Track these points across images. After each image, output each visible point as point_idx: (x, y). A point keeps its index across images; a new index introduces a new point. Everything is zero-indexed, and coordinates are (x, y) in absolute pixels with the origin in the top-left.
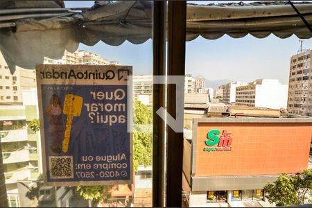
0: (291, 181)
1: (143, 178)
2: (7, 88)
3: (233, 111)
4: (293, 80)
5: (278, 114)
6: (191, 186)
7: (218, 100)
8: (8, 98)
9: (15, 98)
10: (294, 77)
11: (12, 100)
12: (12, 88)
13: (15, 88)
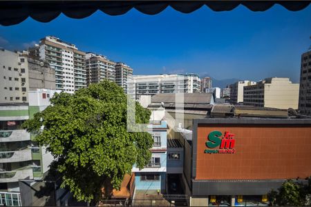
0: (296, 187)
1: (143, 179)
2: (17, 89)
3: (237, 112)
4: (305, 79)
5: (286, 114)
6: (191, 190)
7: (224, 99)
8: (18, 98)
9: (24, 99)
10: (305, 75)
11: (21, 101)
12: (21, 89)
13: (24, 89)
